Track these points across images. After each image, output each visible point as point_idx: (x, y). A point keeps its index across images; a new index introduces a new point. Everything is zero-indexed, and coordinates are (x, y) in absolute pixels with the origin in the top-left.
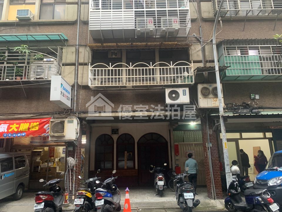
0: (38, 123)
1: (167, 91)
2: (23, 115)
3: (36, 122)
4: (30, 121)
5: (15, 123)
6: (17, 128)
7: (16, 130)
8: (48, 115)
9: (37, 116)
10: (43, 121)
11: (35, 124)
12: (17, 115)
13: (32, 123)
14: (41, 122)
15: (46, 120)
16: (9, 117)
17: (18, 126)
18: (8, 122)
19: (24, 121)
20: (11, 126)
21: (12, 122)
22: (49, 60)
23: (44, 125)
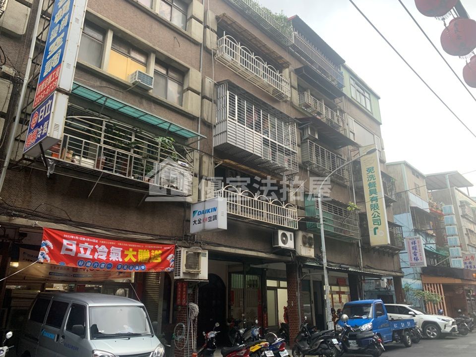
0: (160, 252)
1: (280, 232)
2: (138, 236)
3: (158, 249)
4: (150, 247)
5: (131, 247)
6: (136, 256)
7: (134, 260)
8: (170, 239)
9: (156, 239)
10: (166, 248)
11: (157, 252)
12: (131, 233)
13: (153, 251)
14: (163, 250)
15: (169, 248)
16: (120, 235)
17: (135, 253)
18: (120, 244)
19: (143, 246)
20: (126, 253)
21: (126, 245)
22: (183, 165)
23: (168, 256)
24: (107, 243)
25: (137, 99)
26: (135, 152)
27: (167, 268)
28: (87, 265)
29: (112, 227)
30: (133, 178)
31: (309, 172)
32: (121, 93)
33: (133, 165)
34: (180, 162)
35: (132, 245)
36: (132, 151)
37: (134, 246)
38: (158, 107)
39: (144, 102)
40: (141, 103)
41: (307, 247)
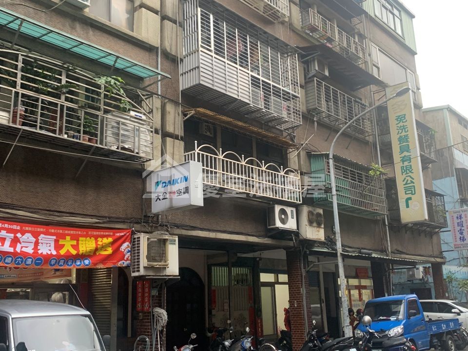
0: (110, 240)
1: (277, 208)
2: (77, 218)
3: (107, 236)
4: (95, 233)
5: (68, 235)
6: (76, 247)
7: (74, 252)
8: (124, 222)
9: (104, 223)
10: (118, 234)
11: (106, 241)
12: (67, 215)
13: (100, 239)
14: (115, 238)
15: (122, 234)
16: (51, 218)
17: (74, 243)
18: (53, 231)
19: (85, 233)
20: (61, 242)
21: (61, 231)
22: (138, 117)
23: (121, 245)
24: (33, 229)
25: (68, 22)
26: (67, 99)
27: (121, 262)
28: (6, 261)
29: (41, 208)
30: (66, 136)
31: (316, 123)
32: (43, 14)
33: (65, 118)
34: (132, 113)
35: (69, 232)
36: (63, 97)
37: (72, 232)
38: (98, 33)
39: (78, 26)
40: (73, 28)
41: (314, 227)
